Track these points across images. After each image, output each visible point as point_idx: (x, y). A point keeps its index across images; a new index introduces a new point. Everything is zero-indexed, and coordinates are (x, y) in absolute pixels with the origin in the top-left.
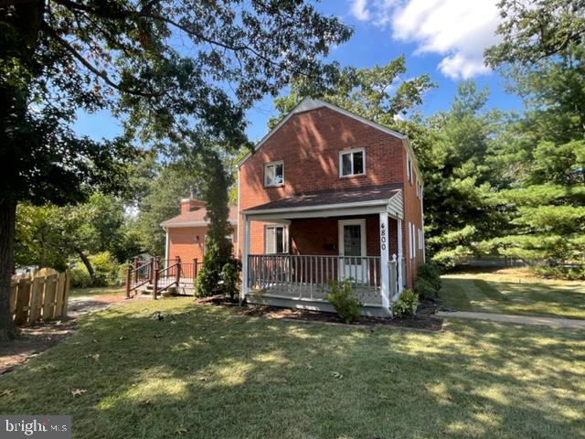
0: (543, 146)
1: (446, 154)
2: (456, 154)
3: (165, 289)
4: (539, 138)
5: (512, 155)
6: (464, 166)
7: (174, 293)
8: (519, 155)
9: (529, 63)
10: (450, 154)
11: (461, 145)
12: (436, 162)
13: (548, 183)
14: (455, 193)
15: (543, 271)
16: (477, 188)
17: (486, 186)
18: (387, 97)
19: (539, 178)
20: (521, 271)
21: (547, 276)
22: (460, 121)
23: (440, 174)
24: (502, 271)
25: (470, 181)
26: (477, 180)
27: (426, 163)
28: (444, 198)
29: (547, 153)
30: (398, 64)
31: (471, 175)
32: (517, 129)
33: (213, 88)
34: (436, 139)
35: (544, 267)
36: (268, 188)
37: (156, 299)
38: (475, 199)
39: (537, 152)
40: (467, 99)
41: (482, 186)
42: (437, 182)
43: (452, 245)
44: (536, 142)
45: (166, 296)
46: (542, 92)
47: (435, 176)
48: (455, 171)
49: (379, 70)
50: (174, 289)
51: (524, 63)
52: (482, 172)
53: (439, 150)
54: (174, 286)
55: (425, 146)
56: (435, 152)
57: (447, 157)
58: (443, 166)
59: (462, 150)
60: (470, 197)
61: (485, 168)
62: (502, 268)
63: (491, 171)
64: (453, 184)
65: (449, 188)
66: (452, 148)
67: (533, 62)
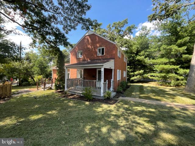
0: (163, 47)
1: (136, 49)
2: (140, 49)
3: (48, 87)
4: (162, 44)
5: (155, 49)
6: (142, 52)
7: (51, 89)
8: (156, 49)
9: (161, 20)
10: (138, 49)
11: (141, 46)
12: (134, 51)
13: (164, 58)
14: (138, 60)
15: (160, 83)
16: (145, 59)
17: (147, 58)
18: (123, 31)
19: (162, 56)
20: (155, 83)
21: (161, 85)
22: (141, 38)
23: (134, 55)
24: (150, 83)
25: (143, 57)
26: (145, 57)
27: (131, 51)
28: (135, 62)
29: (164, 49)
30: (126, 21)
31: (143, 55)
32: (157, 41)
33: (55, 27)
34: (134, 44)
35: (160, 82)
36: (78, 58)
37: (44, 90)
38: (144, 62)
39: (162, 48)
40: (144, 32)
41: (146, 58)
42: (134, 57)
43: (136, 75)
44: (161, 45)
45: (48, 89)
46: (165, 30)
47: (133, 55)
48: (139, 54)
49: (120, 23)
50: (51, 87)
51: (160, 20)
52: (147, 54)
53: (135, 47)
54: (51, 86)
55: (131, 46)
56: (133, 48)
57: (137, 50)
58: (136, 52)
59: (142, 48)
60: (143, 61)
61: (148, 53)
62: (150, 82)
63: (150, 54)
64: (138, 58)
65: (136, 59)
66: (139, 47)
67: (163, 20)
